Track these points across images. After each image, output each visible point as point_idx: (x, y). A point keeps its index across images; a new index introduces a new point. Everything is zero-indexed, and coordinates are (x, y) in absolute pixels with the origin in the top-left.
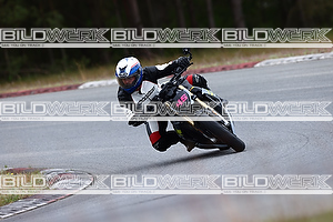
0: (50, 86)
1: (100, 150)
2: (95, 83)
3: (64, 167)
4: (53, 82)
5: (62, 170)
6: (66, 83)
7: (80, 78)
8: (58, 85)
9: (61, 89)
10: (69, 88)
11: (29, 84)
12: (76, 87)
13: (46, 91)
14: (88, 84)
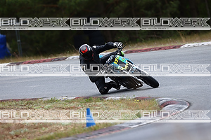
0: (162, 46)
1: (194, 86)
2: (191, 45)
3: (171, 97)
4: (164, 44)
5: (169, 99)
6: (172, 44)
7: (181, 41)
8: (168, 45)
9: (170, 48)
10: (175, 47)
11: (149, 45)
12: (179, 47)
13: (160, 49)
14: (186, 45)
